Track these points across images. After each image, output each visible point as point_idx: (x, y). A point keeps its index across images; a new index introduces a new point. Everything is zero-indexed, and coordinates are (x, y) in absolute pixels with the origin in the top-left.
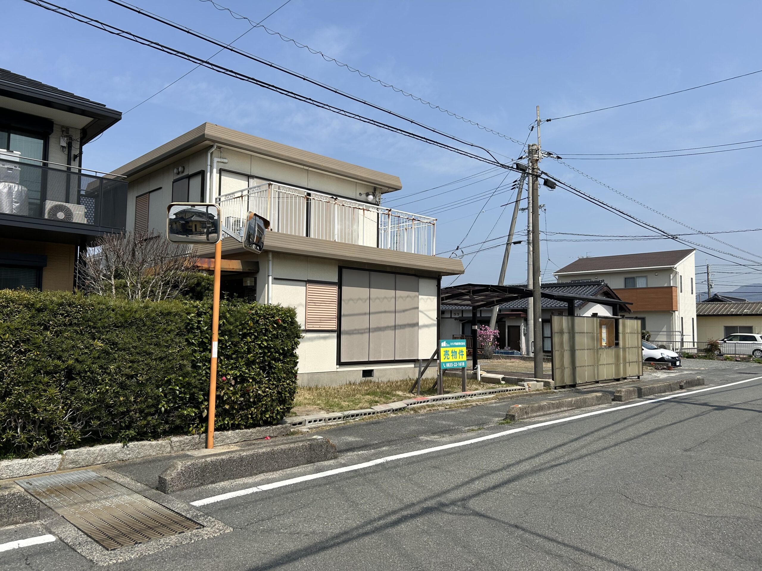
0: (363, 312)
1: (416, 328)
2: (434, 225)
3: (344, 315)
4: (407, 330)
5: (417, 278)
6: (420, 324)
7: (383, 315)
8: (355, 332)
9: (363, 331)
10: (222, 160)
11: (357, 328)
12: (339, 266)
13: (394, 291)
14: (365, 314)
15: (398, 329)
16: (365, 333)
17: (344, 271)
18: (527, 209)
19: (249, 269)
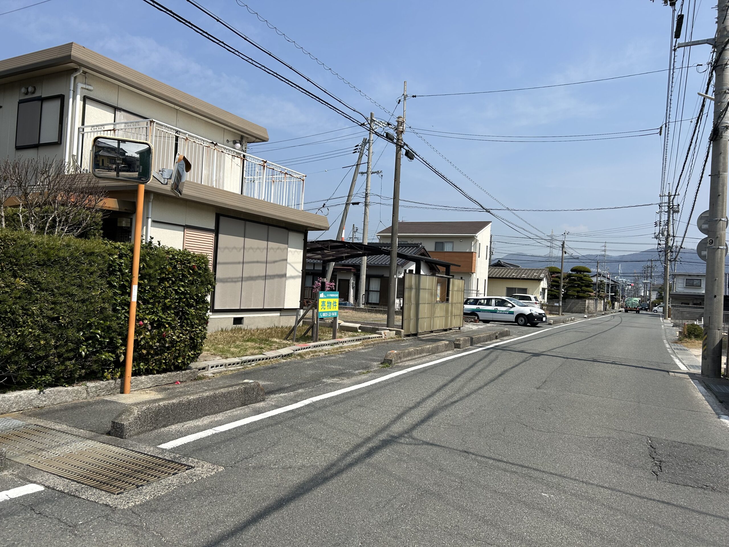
0: (238, 260)
1: (284, 279)
2: (303, 180)
3: (220, 263)
4: (276, 280)
5: (287, 231)
6: (288, 275)
7: (255, 264)
8: (229, 280)
9: (236, 280)
10: (87, 87)
11: (231, 276)
12: (216, 213)
13: (266, 242)
14: (239, 263)
15: (268, 279)
16: (238, 281)
17: (222, 219)
18: (366, 173)
19: (125, 209)
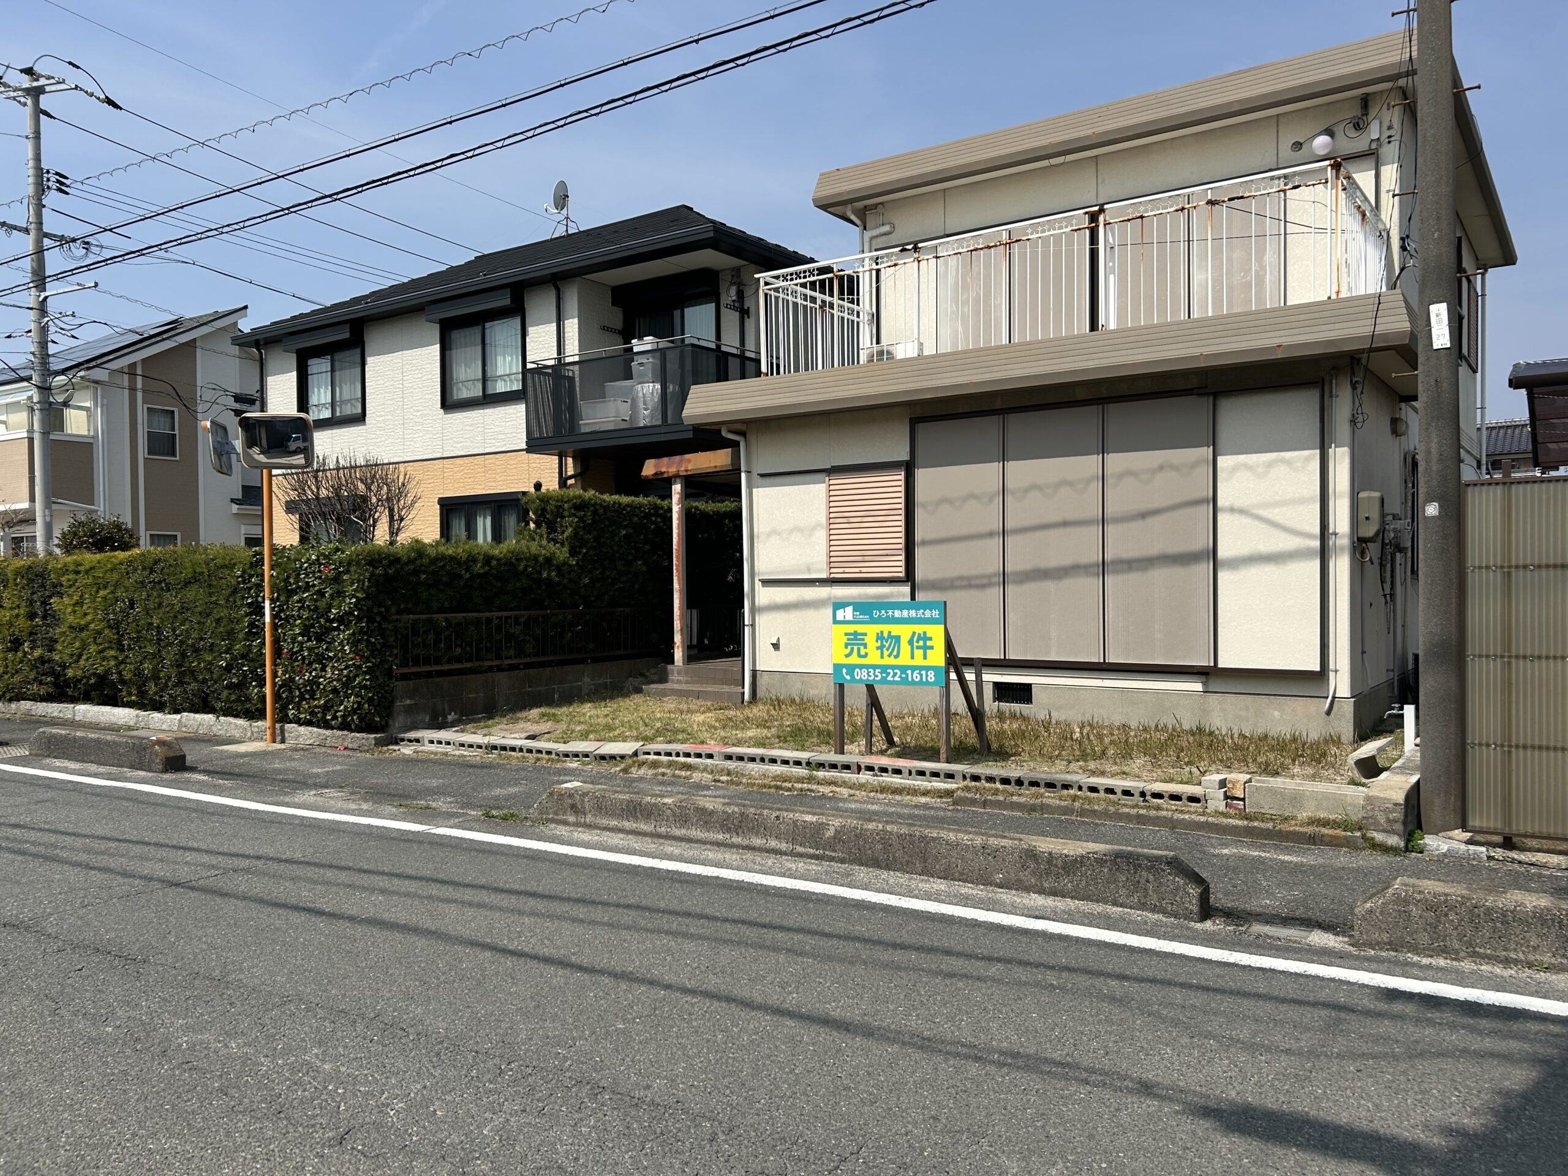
0: (985, 528)
3: (924, 543)
4: (1160, 573)
6: (1229, 552)
7: (1052, 532)
8: (958, 583)
9: (985, 581)
10: (881, 230)
11: (965, 573)
12: (911, 419)
13: (1095, 458)
14: (991, 534)
16: (990, 585)
17: (923, 428)
